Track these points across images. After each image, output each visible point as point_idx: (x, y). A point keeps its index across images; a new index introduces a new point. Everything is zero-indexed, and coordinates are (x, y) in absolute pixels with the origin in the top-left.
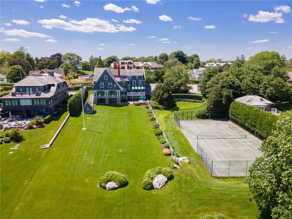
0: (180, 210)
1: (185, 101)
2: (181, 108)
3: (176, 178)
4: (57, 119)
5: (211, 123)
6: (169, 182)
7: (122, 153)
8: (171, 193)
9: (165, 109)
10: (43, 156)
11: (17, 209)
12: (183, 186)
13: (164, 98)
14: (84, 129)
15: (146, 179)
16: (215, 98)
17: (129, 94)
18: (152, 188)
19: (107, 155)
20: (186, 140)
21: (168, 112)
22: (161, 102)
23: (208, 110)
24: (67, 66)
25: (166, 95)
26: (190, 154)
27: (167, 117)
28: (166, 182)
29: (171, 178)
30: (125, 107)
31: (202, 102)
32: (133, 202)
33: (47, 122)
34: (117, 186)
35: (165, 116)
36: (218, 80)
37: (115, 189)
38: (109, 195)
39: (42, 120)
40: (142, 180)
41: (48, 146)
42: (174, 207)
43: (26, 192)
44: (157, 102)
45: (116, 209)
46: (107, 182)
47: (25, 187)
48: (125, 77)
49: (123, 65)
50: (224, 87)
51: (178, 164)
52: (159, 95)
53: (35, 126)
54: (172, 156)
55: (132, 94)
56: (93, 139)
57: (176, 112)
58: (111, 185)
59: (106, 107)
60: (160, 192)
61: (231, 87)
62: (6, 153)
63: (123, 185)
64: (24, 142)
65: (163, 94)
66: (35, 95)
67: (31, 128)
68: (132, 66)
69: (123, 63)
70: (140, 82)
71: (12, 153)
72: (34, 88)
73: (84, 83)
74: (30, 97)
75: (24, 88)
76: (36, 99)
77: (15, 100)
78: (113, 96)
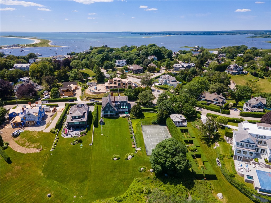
0: (134, 166)
2: (146, 117)
3: (135, 156)
5: (157, 128)
6: (133, 158)
7: (118, 147)
8: (133, 161)
9: (137, 118)
10: (92, 148)
11: (92, 165)
12: (137, 159)
13: (137, 113)
14: (102, 135)
15: (126, 157)
16: (160, 115)
17: (119, 111)
18: (127, 159)
19: (113, 148)
20: (143, 139)
21: (139, 120)
22: (135, 115)
23: (157, 121)
24: (76, 73)
25: (138, 111)
26: (143, 146)
27: (138, 124)
28: (132, 158)
29: (133, 156)
30: (118, 119)
31: (157, 113)
32: (122, 164)
33: (87, 132)
35: (137, 123)
36: (163, 105)
37: (117, 160)
38: (115, 162)
39: (85, 131)
40: (125, 157)
41: (91, 144)
42: (133, 165)
43: (92, 161)
44: (134, 115)
45: (117, 165)
47: (91, 159)
48: (117, 102)
49: (115, 82)
50: (165, 109)
51: (136, 151)
52: (134, 111)
53: (83, 135)
54: (135, 148)
55: (121, 111)
56: (107, 140)
57: (143, 119)
58: (115, 159)
59: (109, 119)
60: (130, 161)
61: (168, 109)
62: (79, 148)
63: (119, 159)
64: (83, 143)
65: (136, 111)
66: (80, 120)
67: (82, 136)
68: (121, 82)
69: (115, 80)
70: (125, 104)
71: (81, 147)
72: (79, 116)
73: (93, 96)
74: (78, 121)
75: (75, 117)
76: (81, 122)
77: (72, 122)
78: (112, 113)
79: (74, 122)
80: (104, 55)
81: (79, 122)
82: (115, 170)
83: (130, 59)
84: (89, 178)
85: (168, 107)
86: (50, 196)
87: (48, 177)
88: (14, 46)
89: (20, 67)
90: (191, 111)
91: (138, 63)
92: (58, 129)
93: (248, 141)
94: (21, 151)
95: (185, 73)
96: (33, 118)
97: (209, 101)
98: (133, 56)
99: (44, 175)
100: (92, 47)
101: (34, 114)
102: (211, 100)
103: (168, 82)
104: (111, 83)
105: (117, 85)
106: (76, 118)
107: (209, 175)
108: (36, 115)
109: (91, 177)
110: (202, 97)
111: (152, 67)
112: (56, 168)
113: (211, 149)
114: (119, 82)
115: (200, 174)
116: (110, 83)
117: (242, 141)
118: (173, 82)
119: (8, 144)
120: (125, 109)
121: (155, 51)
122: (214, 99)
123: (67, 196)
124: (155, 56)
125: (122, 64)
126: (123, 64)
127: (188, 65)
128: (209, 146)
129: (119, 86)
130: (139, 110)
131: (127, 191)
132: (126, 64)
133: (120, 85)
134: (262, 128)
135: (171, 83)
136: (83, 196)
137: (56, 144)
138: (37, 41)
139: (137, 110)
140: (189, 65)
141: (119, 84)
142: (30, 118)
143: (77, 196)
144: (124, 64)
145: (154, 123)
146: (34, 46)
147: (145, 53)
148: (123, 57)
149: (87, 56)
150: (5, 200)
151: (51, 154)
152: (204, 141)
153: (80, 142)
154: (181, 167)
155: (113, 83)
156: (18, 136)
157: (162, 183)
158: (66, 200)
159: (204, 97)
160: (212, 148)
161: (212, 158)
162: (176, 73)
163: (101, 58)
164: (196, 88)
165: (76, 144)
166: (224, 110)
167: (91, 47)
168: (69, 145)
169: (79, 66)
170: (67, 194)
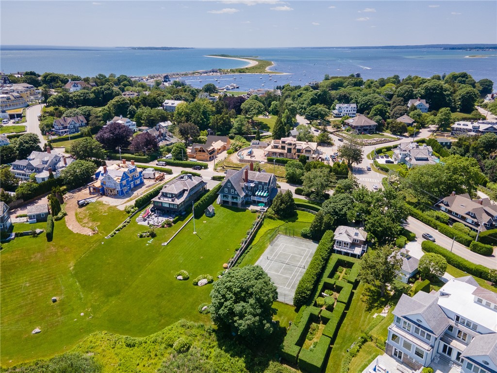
0: (199, 299)
1: (309, 212)
2: (300, 220)
4: (182, 221)
7: (201, 259)
9: (279, 219)
10: (161, 250)
11: (140, 276)
13: (281, 208)
14: (194, 233)
16: (315, 222)
17: (253, 198)
18: (197, 284)
20: (258, 258)
21: (281, 223)
22: (276, 212)
23: (310, 232)
24: (241, 122)
25: (283, 206)
27: (273, 230)
28: (205, 284)
29: (209, 283)
30: (241, 213)
32: (183, 288)
33: (175, 222)
34: (182, 279)
35: (272, 228)
37: (180, 280)
38: (176, 282)
39: (172, 220)
40: (195, 279)
41: (166, 244)
42: (198, 296)
43: (146, 269)
44: (274, 210)
45: (175, 289)
46: (178, 276)
47: (147, 267)
48: (252, 182)
49: (283, 145)
50: (329, 212)
52: (277, 205)
53: (166, 226)
55: (256, 199)
56: (193, 244)
57: (291, 223)
58: (181, 277)
59: (226, 210)
60: (199, 288)
61: (336, 213)
62: (145, 244)
63: (186, 279)
64: (155, 238)
65: (281, 205)
66: (171, 200)
67: (163, 227)
68: (292, 147)
69: (284, 142)
70: (266, 187)
71: (147, 245)
72: (172, 194)
73: (235, 166)
74: (168, 202)
75: (167, 193)
76: (172, 204)
77: (160, 202)
78: (235, 200)
79: (162, 203)
80: (317, 94)
81: (170, 204)
82: (165, 294)
83: (366, 103)
84: (122, 294)
85: (337, 210)
86: (55, 301)
87: (76, 275)
88: (213, 72)
89: (171, 105)
90: (381, 226)
91: (377, 112)
92: (137, 208)
93: (418, 320)
94: (73, 229)
95: (465, 145)
96: (114, 185)
97: (457, 214)
98: (375, 98)
99: (73, 269)
100: (328, 76)
101: (115, 179)
102: (461, 214)
103: (407, 159)
104: (276, 147)
105: (286, 151)
106: (168, 196)
107: (306, 362)
108: (117, 181)
109: (125, 293)
110: (442, 202)
111: (400, 124)
112: (94, 265)
113: (366, 317)
114: (290, 147)
115: (289, 354)
116: (274, 146)
117: (405, 317)
118: (417, 159)
119: (65, 214)
120: (263, 196)
121: (429, 90)
122: (468, 214)
123: (73, 309)
124: (424, 101)
125: (346, 112)
126: (348, 112)
127: (490, 126)
128: (369, 309)
129: (288, 154)
130: (287, 204)
131: (152, 336)
132: (355, 112)
133: (291, 152)
134: (484, 302)
135: (414, 161)
136: (93, 317)
137: (118, 230)
138: (253, 63)
139: (282, 202)
140: (492, 127)
141: (289, 150)
142: (109, 184)
143: (86, 315)
144: (350, 112)
145: (305, 236)
146: (240, 72)
147: (404, 93)
148: (356, 98)
149: (292, 93)
150: (10, 288)
151: (103, 243)
152: (368, 296)
153: (153, 235)
154: (240, 325)
155: (280, 146)
156: (85, 206)
157: (216, 343)
158: (68, 314)
159: (447, 205)
160: (369, 316)
161: (354, 334)
162: (451, 143)
163: (310, 99)
164: (431, 180)
165: (145, 237)
166: (477, 243)
167: (326, 76)
168: (135, 236)
169: (253, 109)
170: (75, 307)
